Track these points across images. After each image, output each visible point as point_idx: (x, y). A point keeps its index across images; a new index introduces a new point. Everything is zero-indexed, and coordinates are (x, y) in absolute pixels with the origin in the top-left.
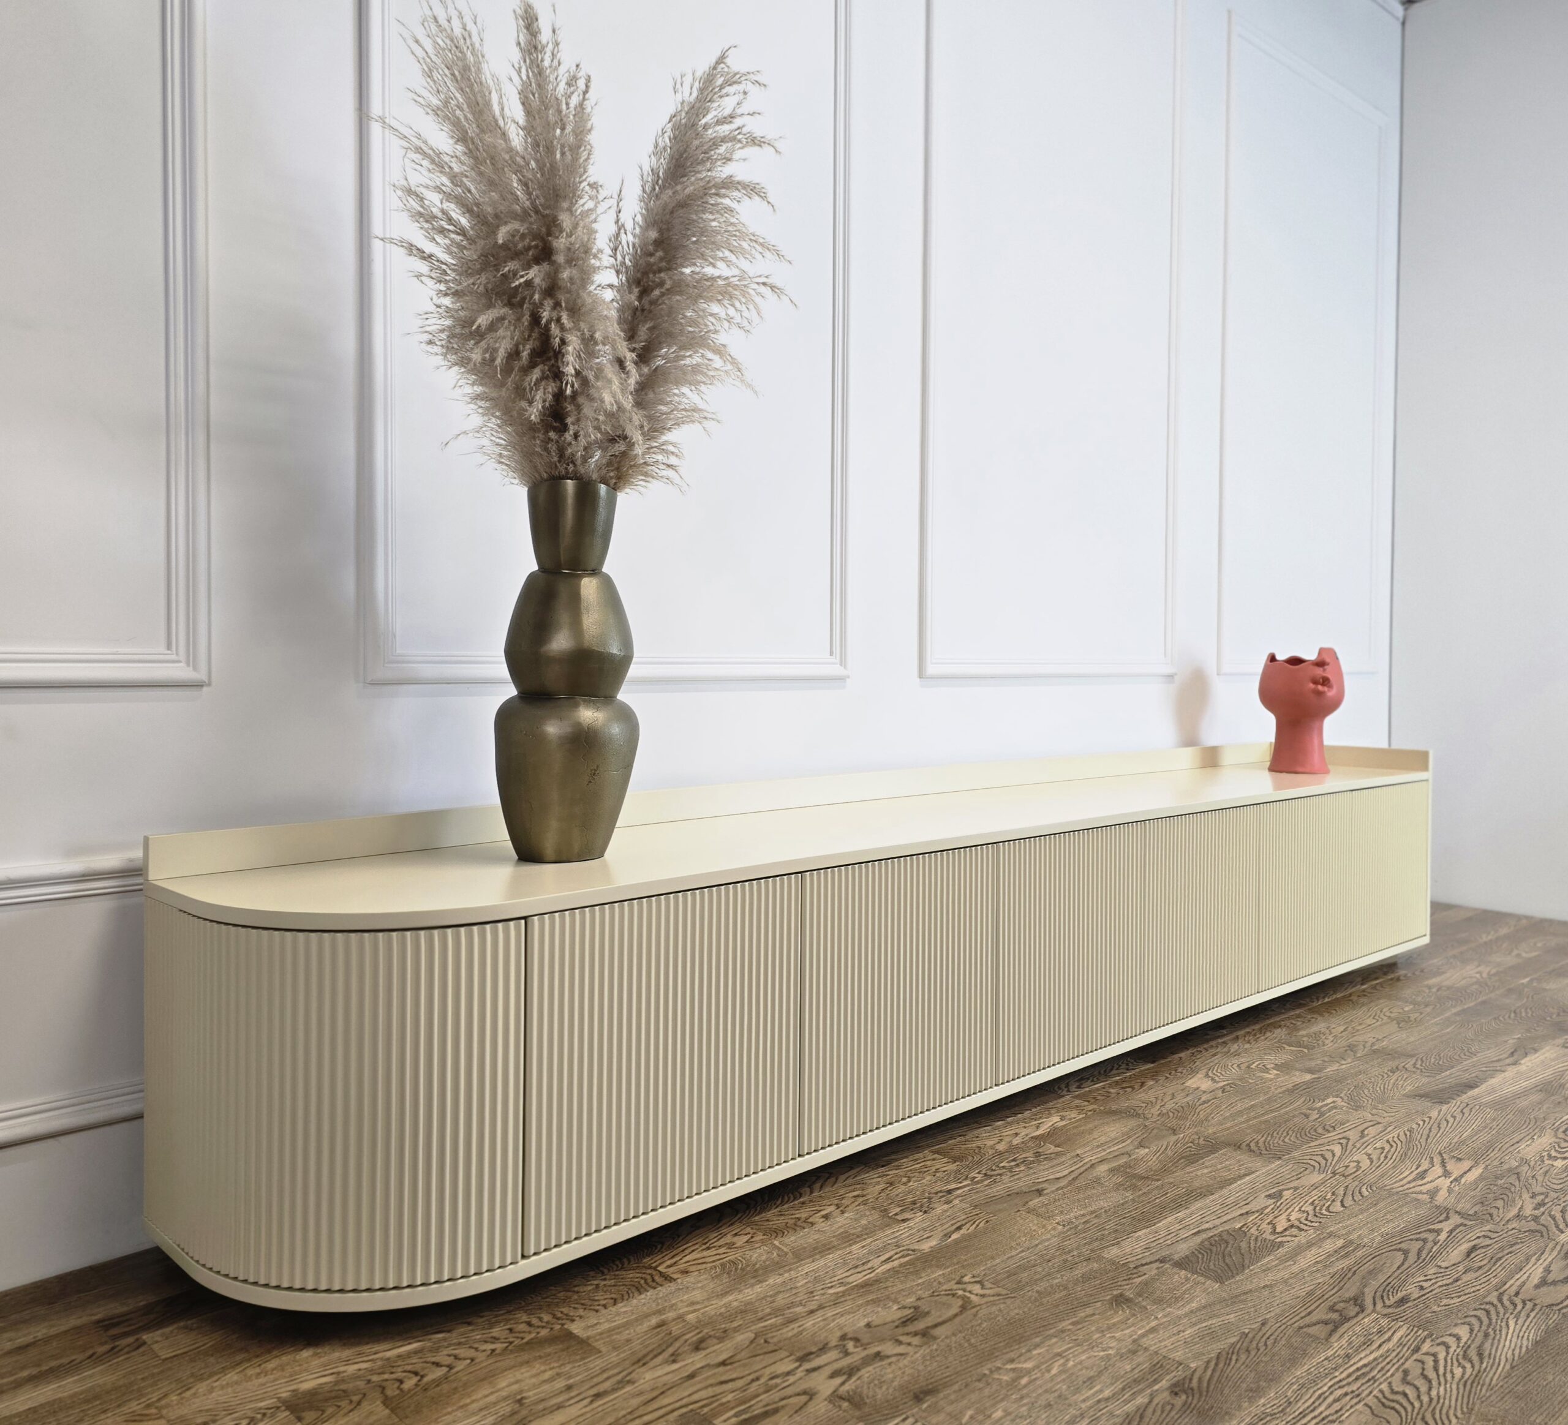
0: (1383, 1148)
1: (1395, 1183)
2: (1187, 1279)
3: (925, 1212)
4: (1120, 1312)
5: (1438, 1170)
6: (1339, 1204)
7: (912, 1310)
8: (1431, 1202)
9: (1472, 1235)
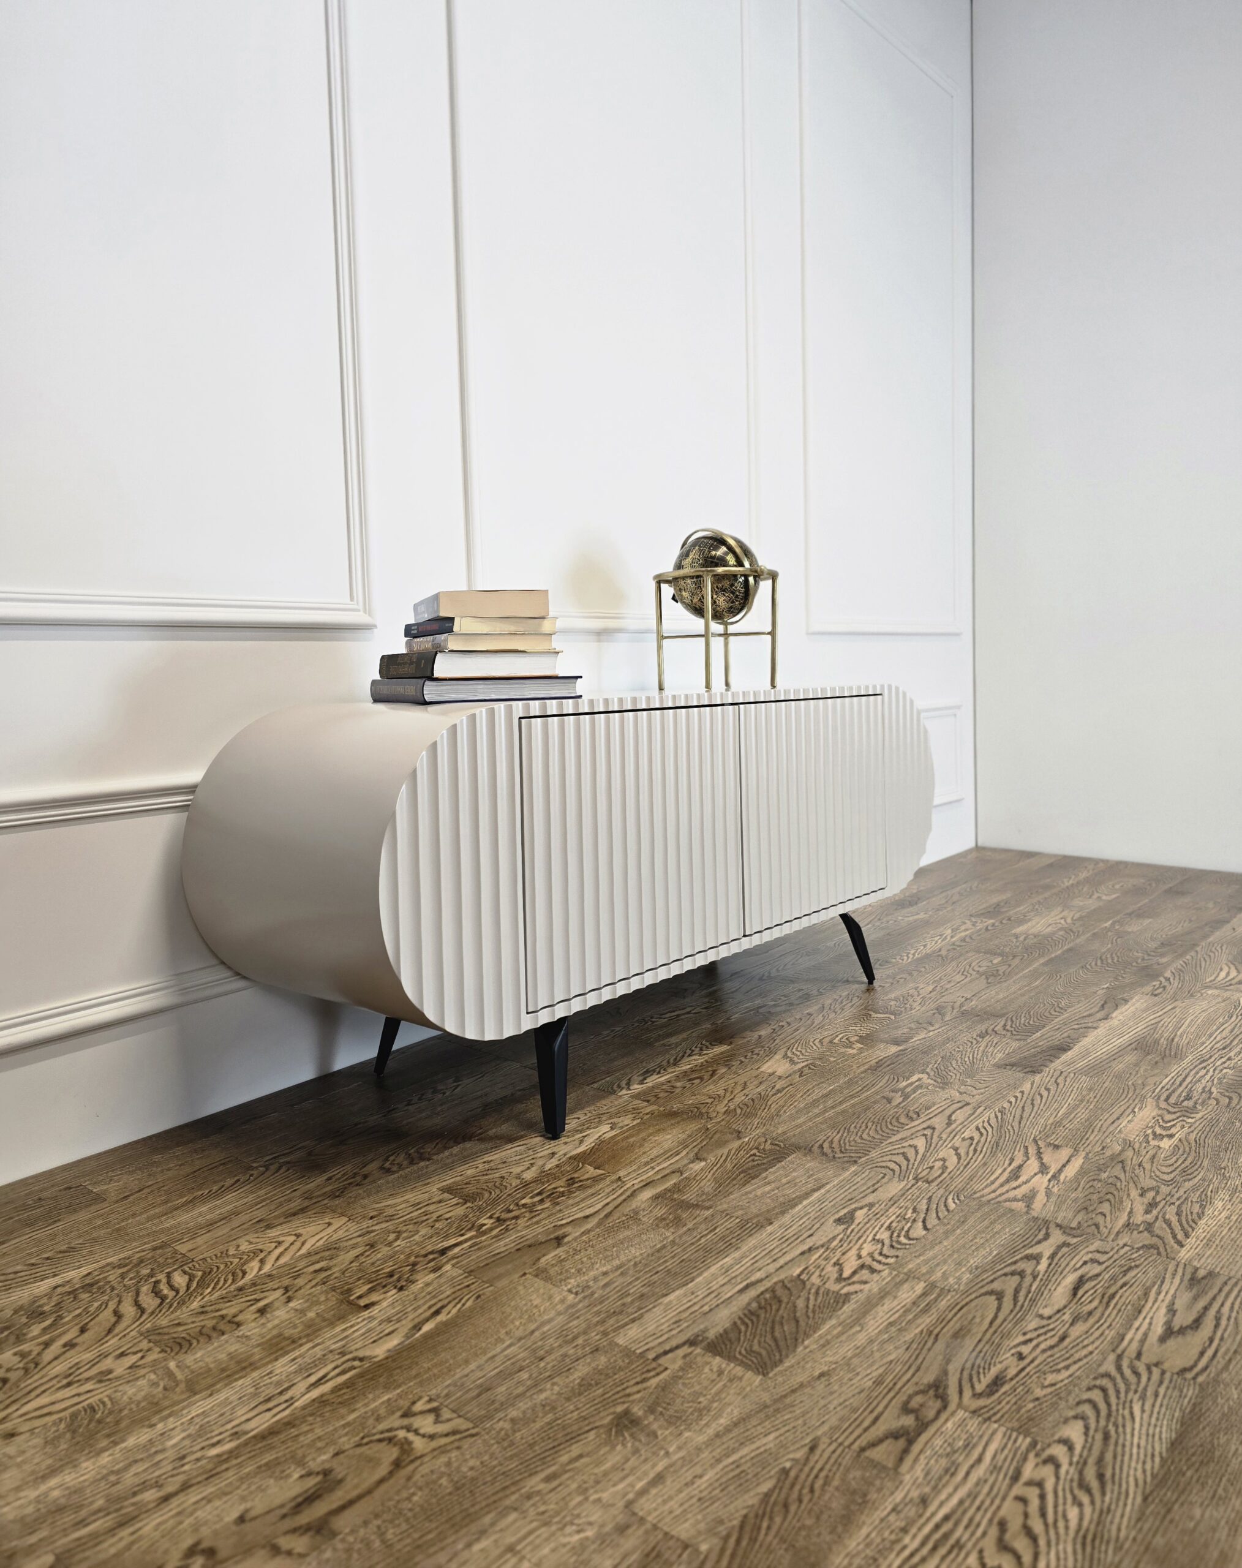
0: (972, 1138)
1: (986, 1187)
2: (720, 1373)
3: (401, 1289)
4: (619, 1447)
5: (1033, 1165)
6: (920, 1224)
7: (319, 1478)
8: (1027, 1213)
9: (1077, 1261)
